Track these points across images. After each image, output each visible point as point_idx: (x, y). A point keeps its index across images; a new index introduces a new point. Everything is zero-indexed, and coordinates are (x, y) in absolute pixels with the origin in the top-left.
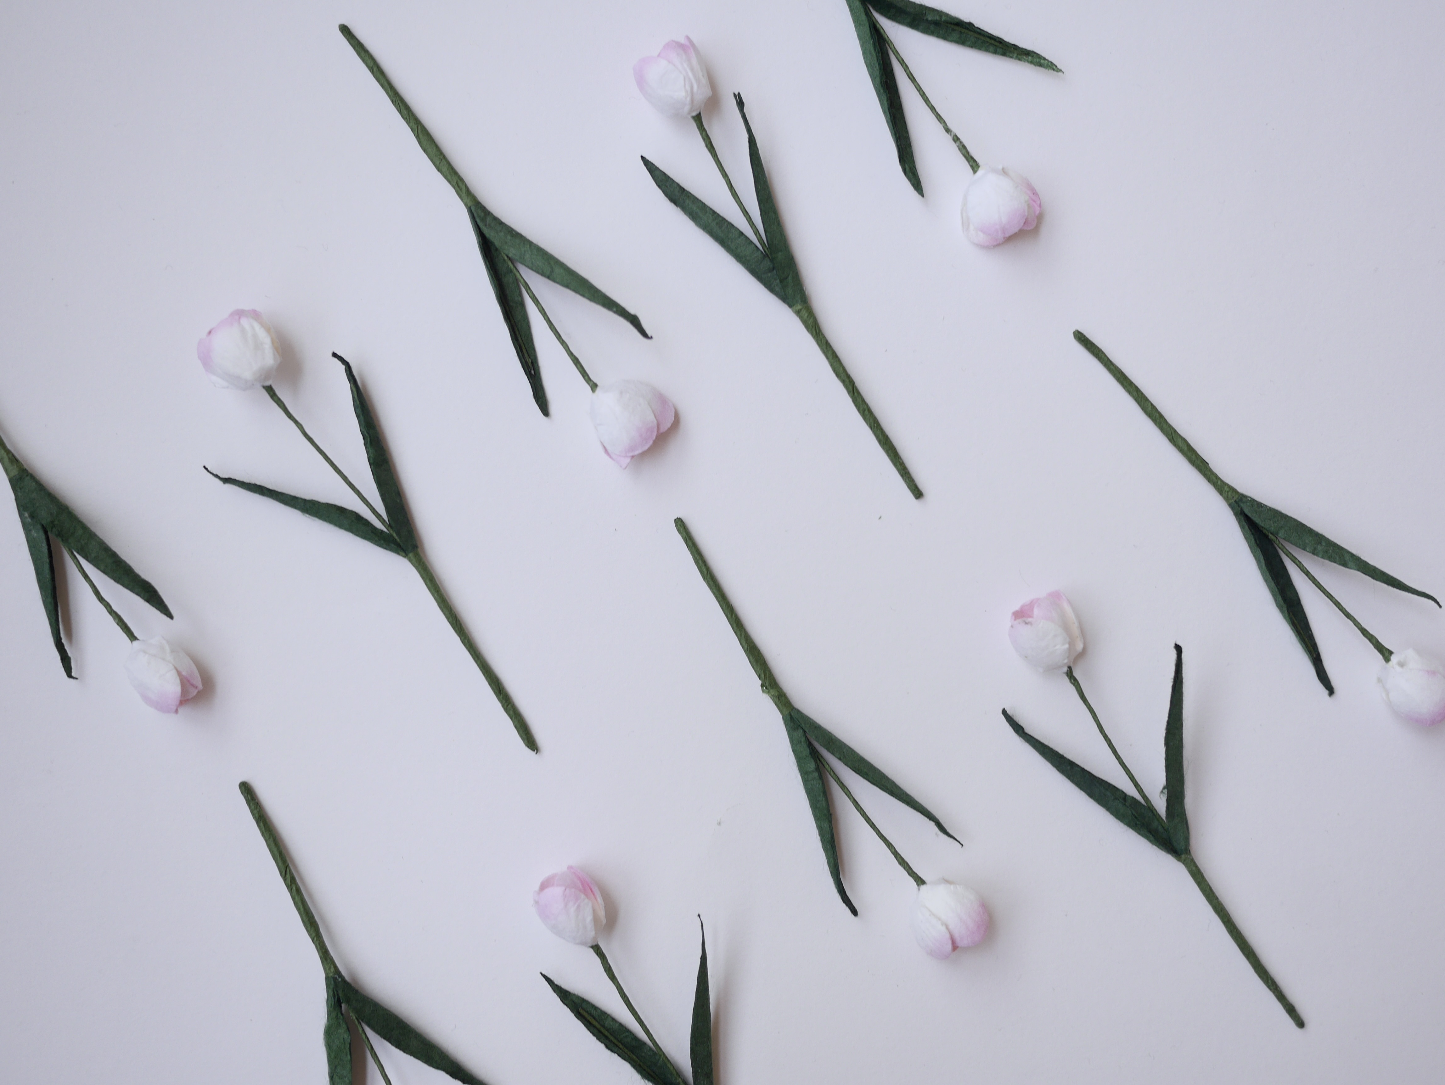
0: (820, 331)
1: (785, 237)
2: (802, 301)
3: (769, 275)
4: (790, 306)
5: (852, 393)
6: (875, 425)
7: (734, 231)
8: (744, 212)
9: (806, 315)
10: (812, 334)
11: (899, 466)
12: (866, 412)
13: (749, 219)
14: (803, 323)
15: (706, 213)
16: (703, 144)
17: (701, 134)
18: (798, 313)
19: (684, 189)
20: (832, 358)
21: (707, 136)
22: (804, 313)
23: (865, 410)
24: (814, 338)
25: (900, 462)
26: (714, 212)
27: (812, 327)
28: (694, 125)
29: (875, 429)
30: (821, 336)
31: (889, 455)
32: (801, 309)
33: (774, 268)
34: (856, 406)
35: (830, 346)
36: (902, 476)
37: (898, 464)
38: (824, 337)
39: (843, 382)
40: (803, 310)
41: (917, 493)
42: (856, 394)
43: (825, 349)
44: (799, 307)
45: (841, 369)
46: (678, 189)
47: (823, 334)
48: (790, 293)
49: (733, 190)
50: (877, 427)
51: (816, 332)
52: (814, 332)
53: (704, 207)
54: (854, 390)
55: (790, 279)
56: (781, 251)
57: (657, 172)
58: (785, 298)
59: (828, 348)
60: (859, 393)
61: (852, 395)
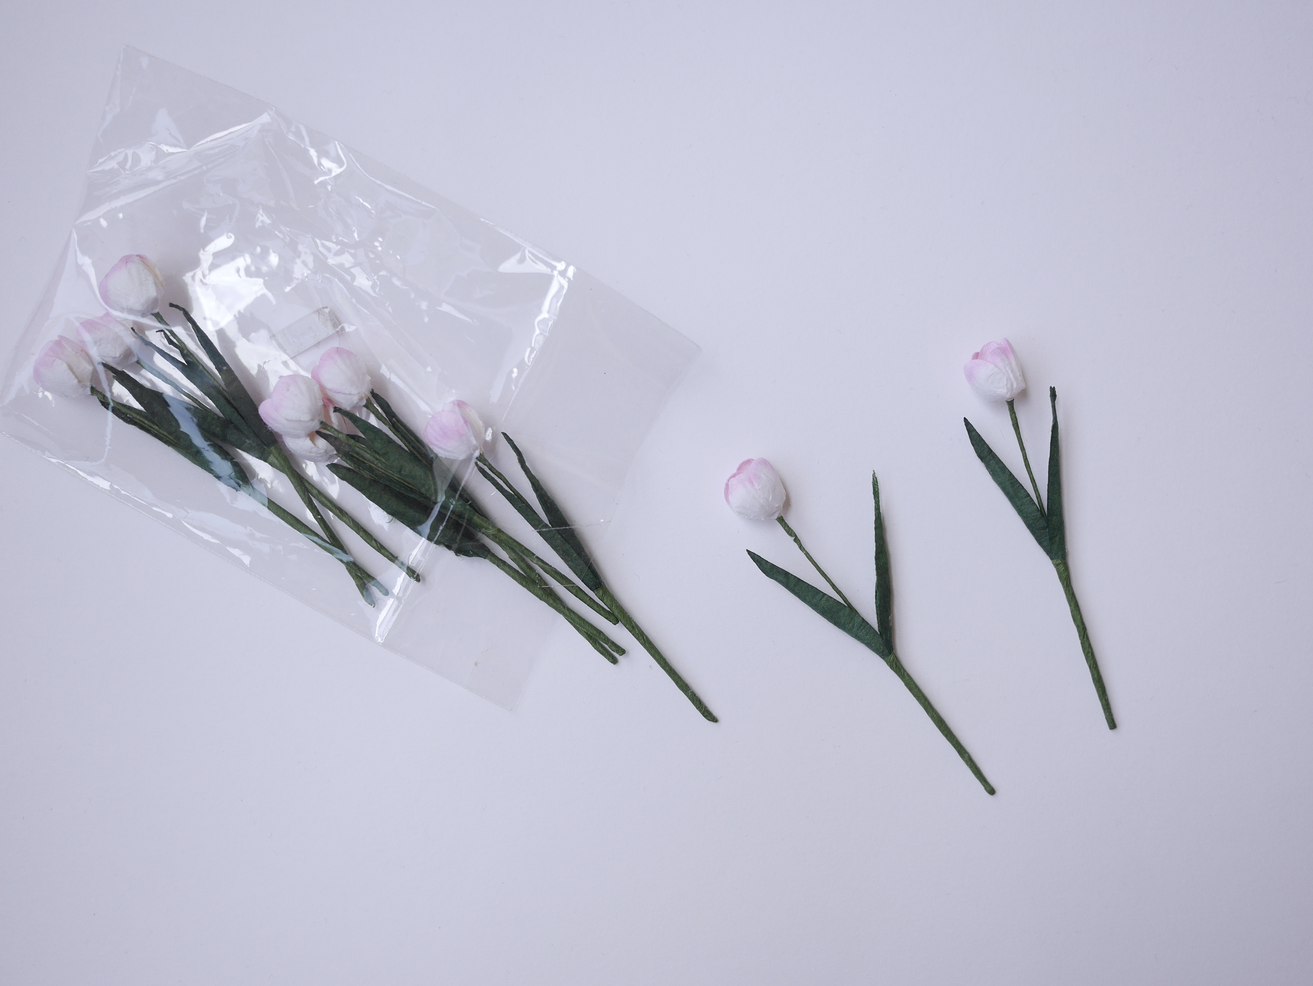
0: (1070, 583)
1: (1062, 506)
2: (1062, 557)
3: (1042, 531)
4: (1052, 559)
5: (1082, 637)
6: (1094, 666)
7: (1022, 492)
8: (1032, 480)
9: (1063, 569)
10: (1063, 584)
11: (1104, 702)
12: (1090, 654)
13: (1035, 486)
14: (1058, 574)
15: (1004, 473)
16: (1010, 423)
17: (1011, 415)
18: (1056, 566)
19: (992, 451)
20: (1074, 607)
21: (1016, 417)
22: (1061, 567)
23: (1089, 653)
24: (1064, 587)
25: (1105, 698)
26: (1011, 474)
27: (1065, 580)
28: (1007, 407)
29: (1093, 669)
30: (1070, 587)
31: (1098, 691)
32: (1060, 563)
33: (1047, 527)
34: (1083, 647)
35: (1075, 597)
36: (1104, 709)
37: (1104, 700)
38: (1072, 589)
39: (1078, 627)
40: (1061, 565)
41: (1112, 725)
42: (1085, 639)
43: (1070, 598)
44: (1059, 561)
45: (1079, 616)
46: (987, 449)
47: (1071, 586)
48: (1055, 549)
49: (1027, 462)
50: (1095, 667)
51: (1067, 583)
52: (1065, 583)
53: (1004, 468)
54: (1084, 635)
55: (1057, 539)
56: (1056, 515)
57: (974, 433)
58: (1049, 552)
59: (1073, 599)
60: (1088, 638)
61: (1082, 638)
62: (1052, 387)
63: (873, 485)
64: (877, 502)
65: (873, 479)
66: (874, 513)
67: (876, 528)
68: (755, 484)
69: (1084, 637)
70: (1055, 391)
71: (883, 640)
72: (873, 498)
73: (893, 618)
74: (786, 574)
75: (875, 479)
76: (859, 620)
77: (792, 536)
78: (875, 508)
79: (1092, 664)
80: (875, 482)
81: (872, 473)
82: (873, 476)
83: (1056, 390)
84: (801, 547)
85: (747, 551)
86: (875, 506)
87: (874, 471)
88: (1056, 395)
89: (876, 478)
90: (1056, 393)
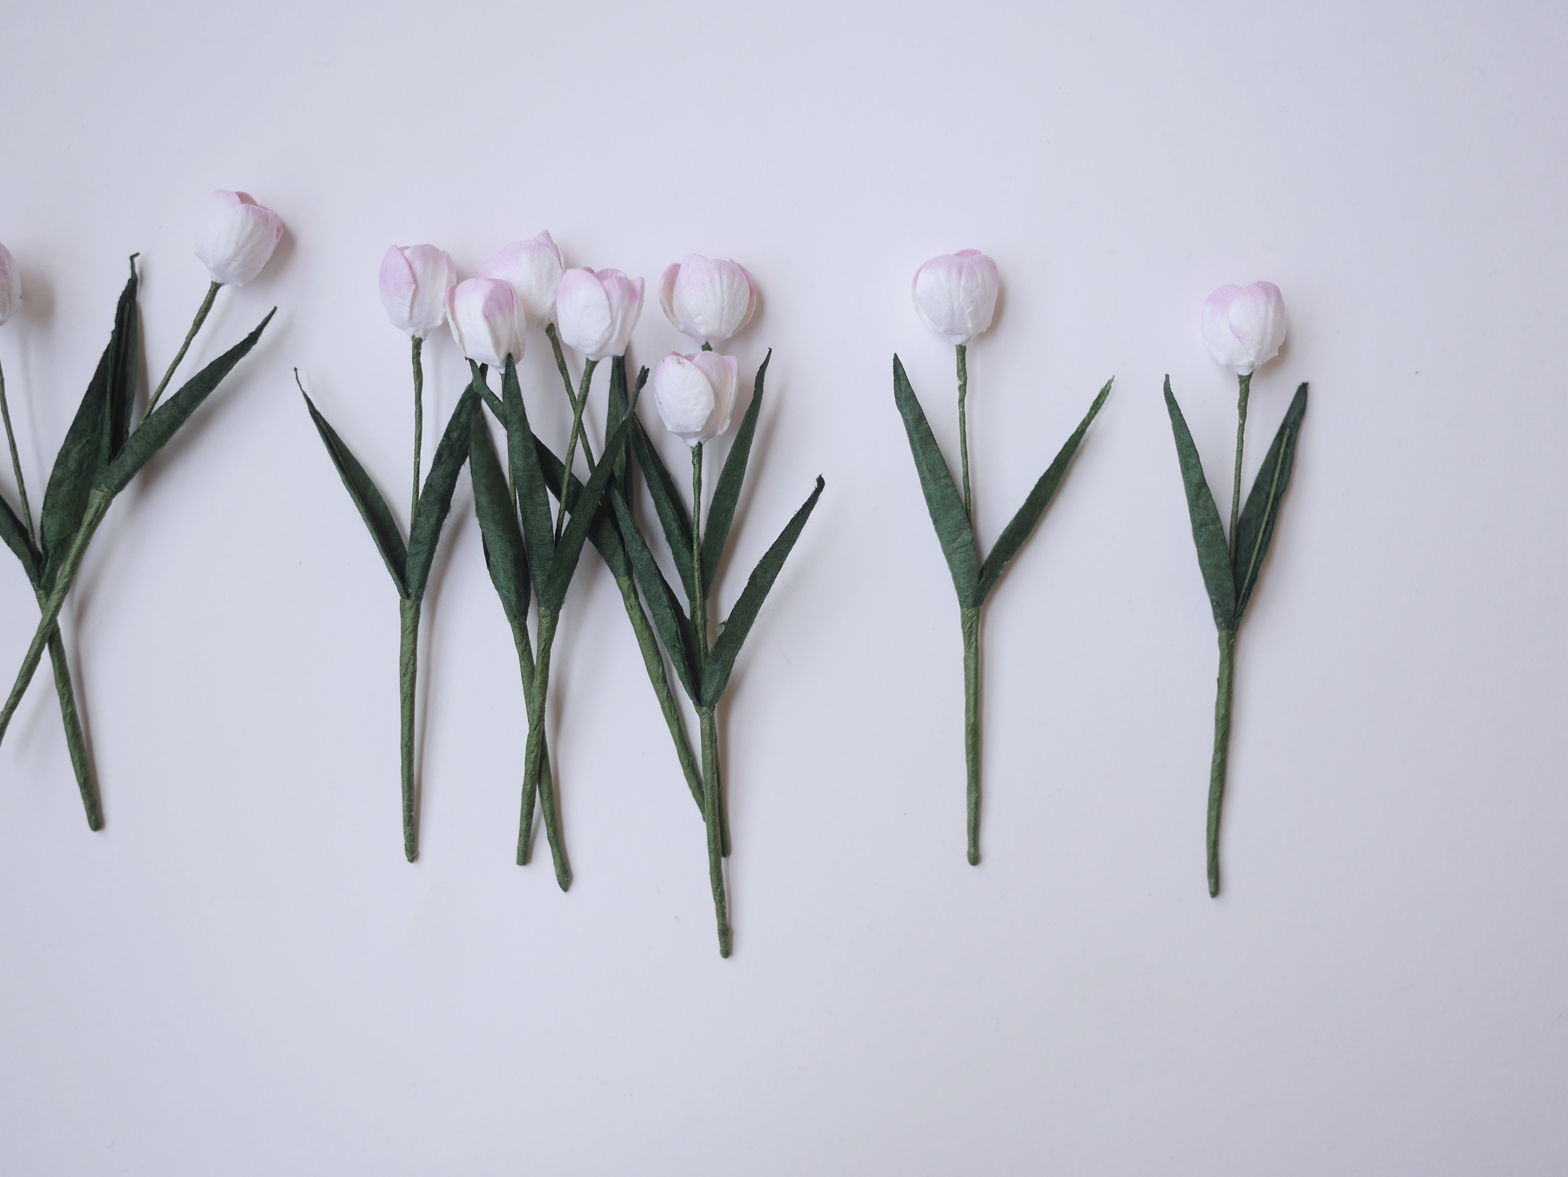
62: (646, 368)
63: (1101, 392)
64: (1091, 415)
65: (1106, 386)
66: (1078, 426)
67: (1066, 445)
68: (963, 277)
69: (535, 729)
70: (647, 376)
71: (979, 583)
72: (1089, 408)
73: (1010, 567)
74: (921, 416)
75: (1108, 387)
76: (967, 537)
77: (960, 379)
78: (1083, 421)
79: (531, 769)
80: (1106, 392)
81: (1110, 378)
82: (1109, 382)
83: (649, 374)
84: (962, 400)
85: (895, 355)
86: (1085, 419)
87: (1114, 377)
88: (646, 381)
89: (1110, 387)
90: (648, 379)
